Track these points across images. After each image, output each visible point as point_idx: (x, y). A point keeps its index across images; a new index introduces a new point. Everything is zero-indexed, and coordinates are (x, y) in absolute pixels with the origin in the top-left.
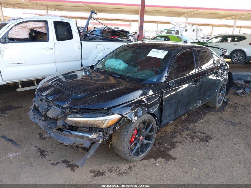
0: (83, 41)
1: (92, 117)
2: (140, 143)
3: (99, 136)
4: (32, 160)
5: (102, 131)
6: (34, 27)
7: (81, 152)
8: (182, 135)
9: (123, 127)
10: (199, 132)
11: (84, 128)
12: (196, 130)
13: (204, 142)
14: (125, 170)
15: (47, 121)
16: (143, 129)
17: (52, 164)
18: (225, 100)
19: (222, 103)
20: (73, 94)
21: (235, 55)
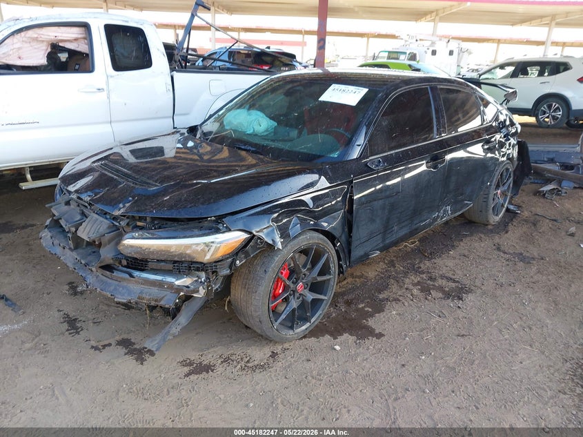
0: (177, 71)
1: (180, 238)
2: (298, 298)
3: (196, 281)
4: (48, 340)
5: (202, 270)
6: (60, 38)
7: (163, 322)
8: (402, 284)
9: (256, 261)
10: (442, 277)
11: (162, 264)
12: (436, 273)
13: (453, 301)
14: (261, 360)
15: (80, 251)
16: (304, 266)
17: (92, 347)
18: (511, 207)
19: (504, 214)
20: (137, 187)
21: (544, 107)
